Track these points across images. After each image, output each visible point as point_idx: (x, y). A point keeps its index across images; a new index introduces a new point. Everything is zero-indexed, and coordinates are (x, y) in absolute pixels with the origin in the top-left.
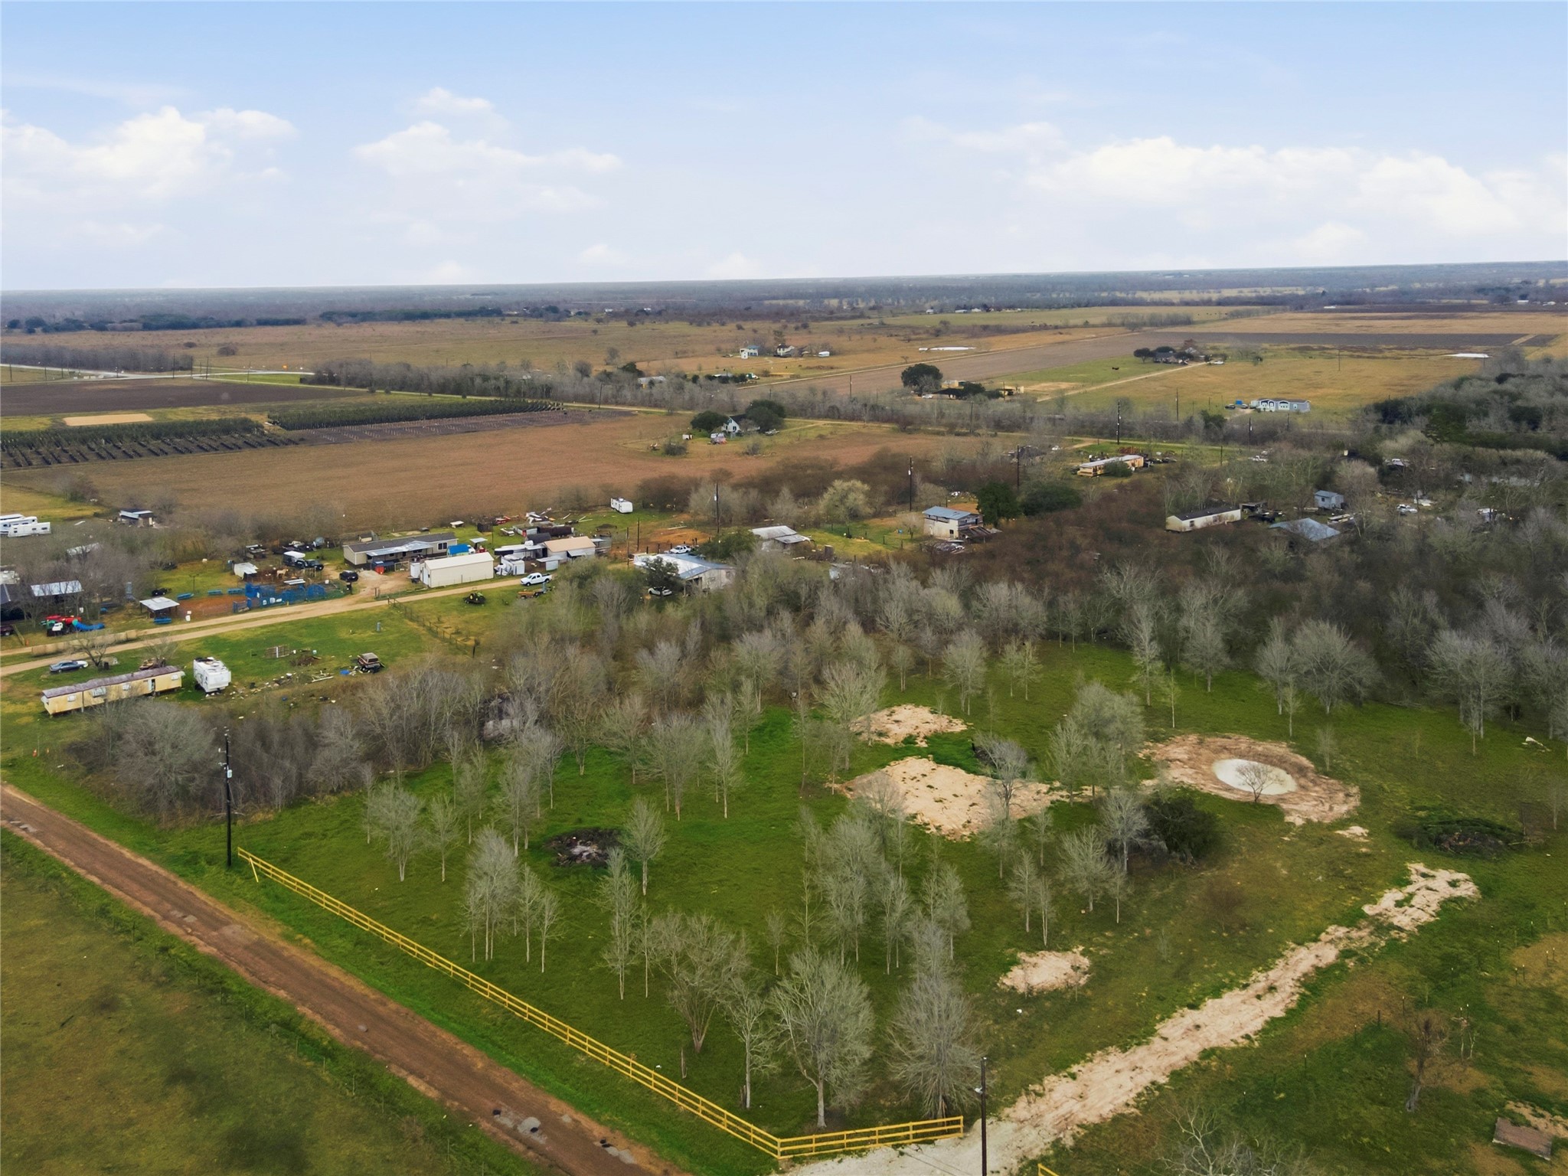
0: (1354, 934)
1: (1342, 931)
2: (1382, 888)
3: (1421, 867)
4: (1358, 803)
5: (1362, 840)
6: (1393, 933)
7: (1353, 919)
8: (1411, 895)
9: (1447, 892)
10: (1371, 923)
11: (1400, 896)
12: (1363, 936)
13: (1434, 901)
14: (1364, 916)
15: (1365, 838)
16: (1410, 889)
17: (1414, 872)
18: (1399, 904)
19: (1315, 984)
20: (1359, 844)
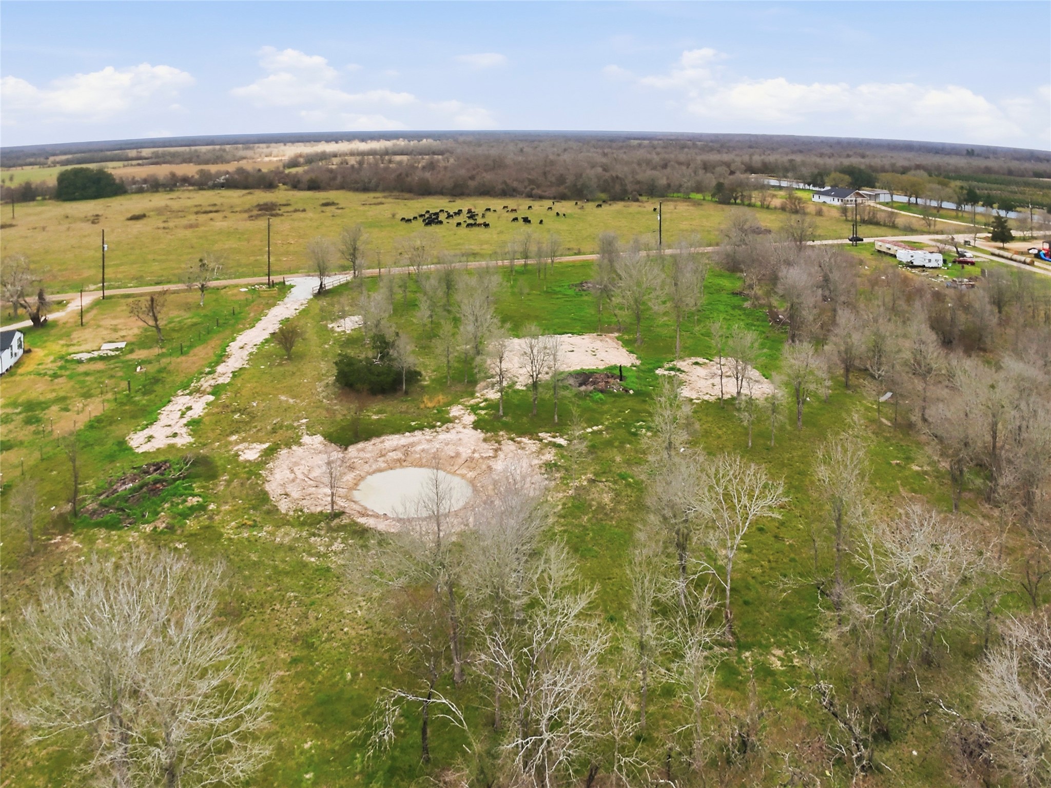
0: (212, 382)
1: (221, 381)
2: (207, 414)
3: (180, 442)
4: (268, 487)
5: (241, 446)
6: (188, 391)
7: (217, 390)
8: (182, 416)
9: (154, 430)
10: (204, 391)
11: (190, 413)
12: (206, 383)
13: (164, 419)
14: (212, 394)
15: (239, 450)
16: (184, 421)
17: (185, 435)
18: (189, 408)
19: (222, 357)
20: (244, 440)
